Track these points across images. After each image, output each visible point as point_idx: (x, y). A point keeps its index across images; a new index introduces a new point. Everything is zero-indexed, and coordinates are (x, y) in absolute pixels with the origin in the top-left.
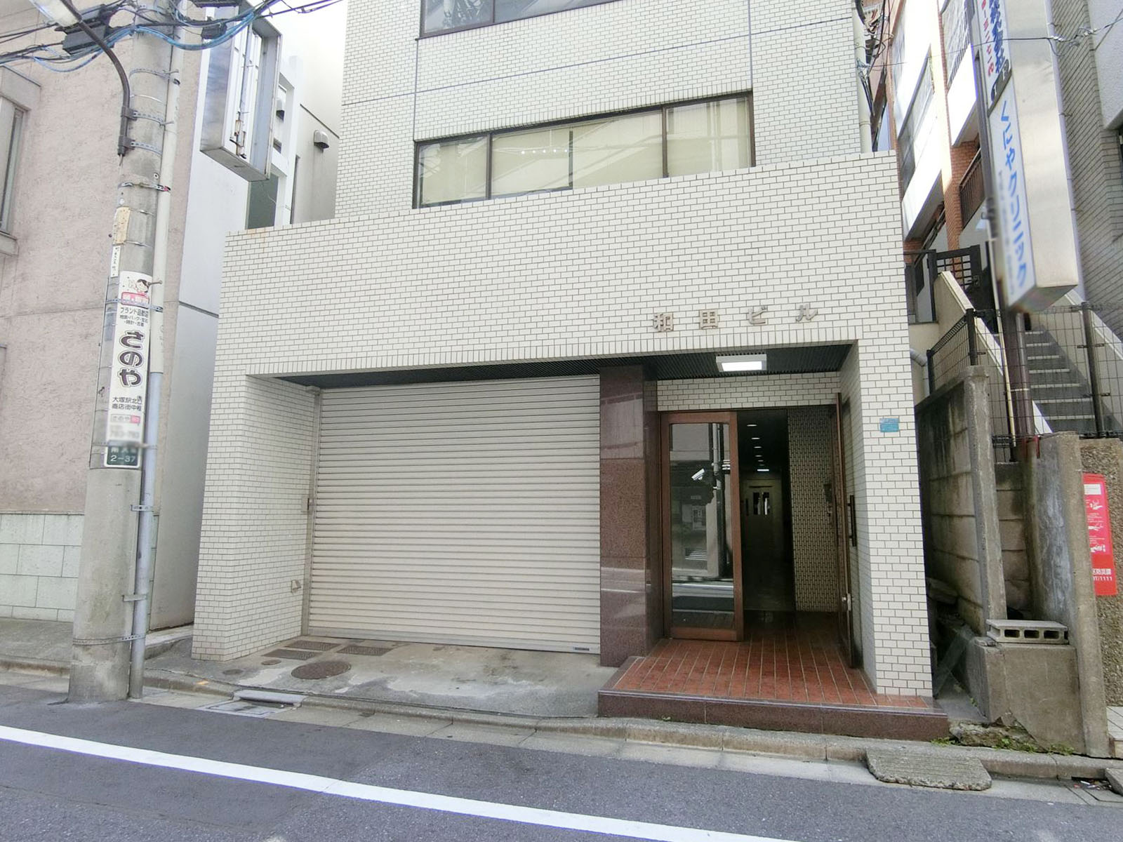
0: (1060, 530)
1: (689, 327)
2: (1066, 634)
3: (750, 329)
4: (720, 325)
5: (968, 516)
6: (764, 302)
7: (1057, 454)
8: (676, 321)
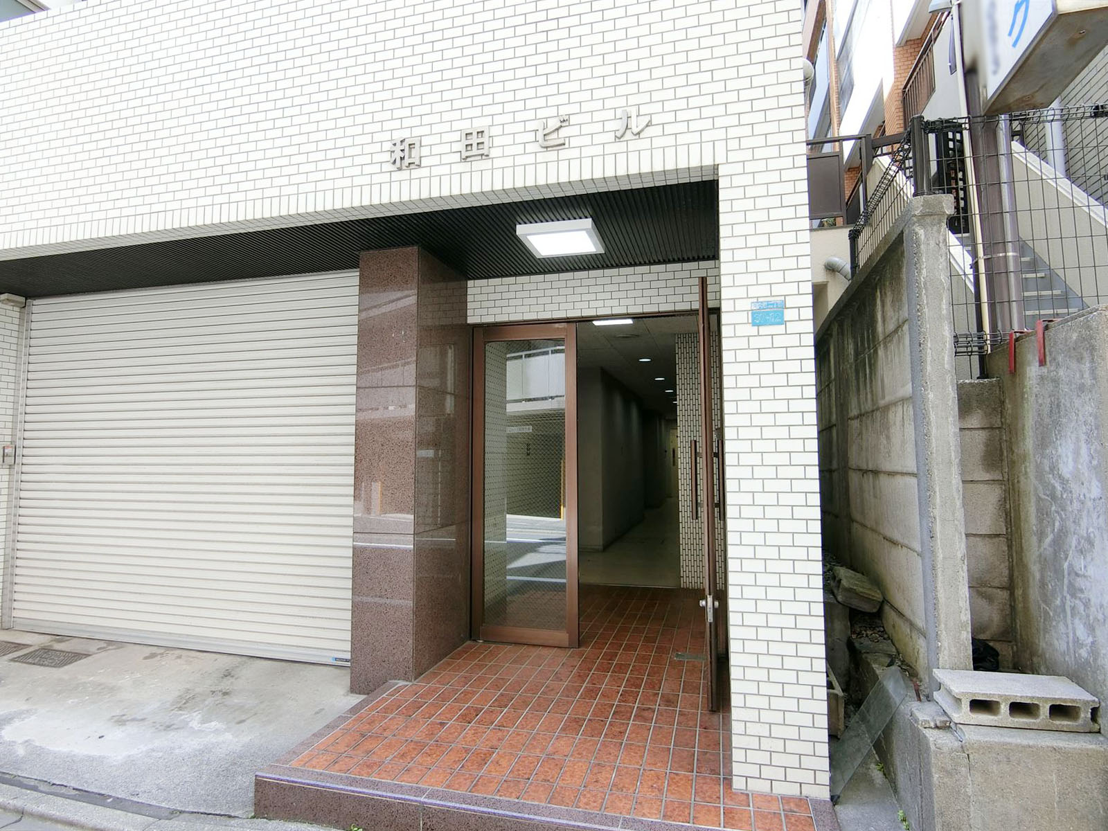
0: (1089, 504)
1: (445, 159)
2: (1095, 711)
3: (541, 157)
4: (493, 153)
5: (903, 474)
6: (564, 111)
7: (1092, 349)
8: (425, 151)
